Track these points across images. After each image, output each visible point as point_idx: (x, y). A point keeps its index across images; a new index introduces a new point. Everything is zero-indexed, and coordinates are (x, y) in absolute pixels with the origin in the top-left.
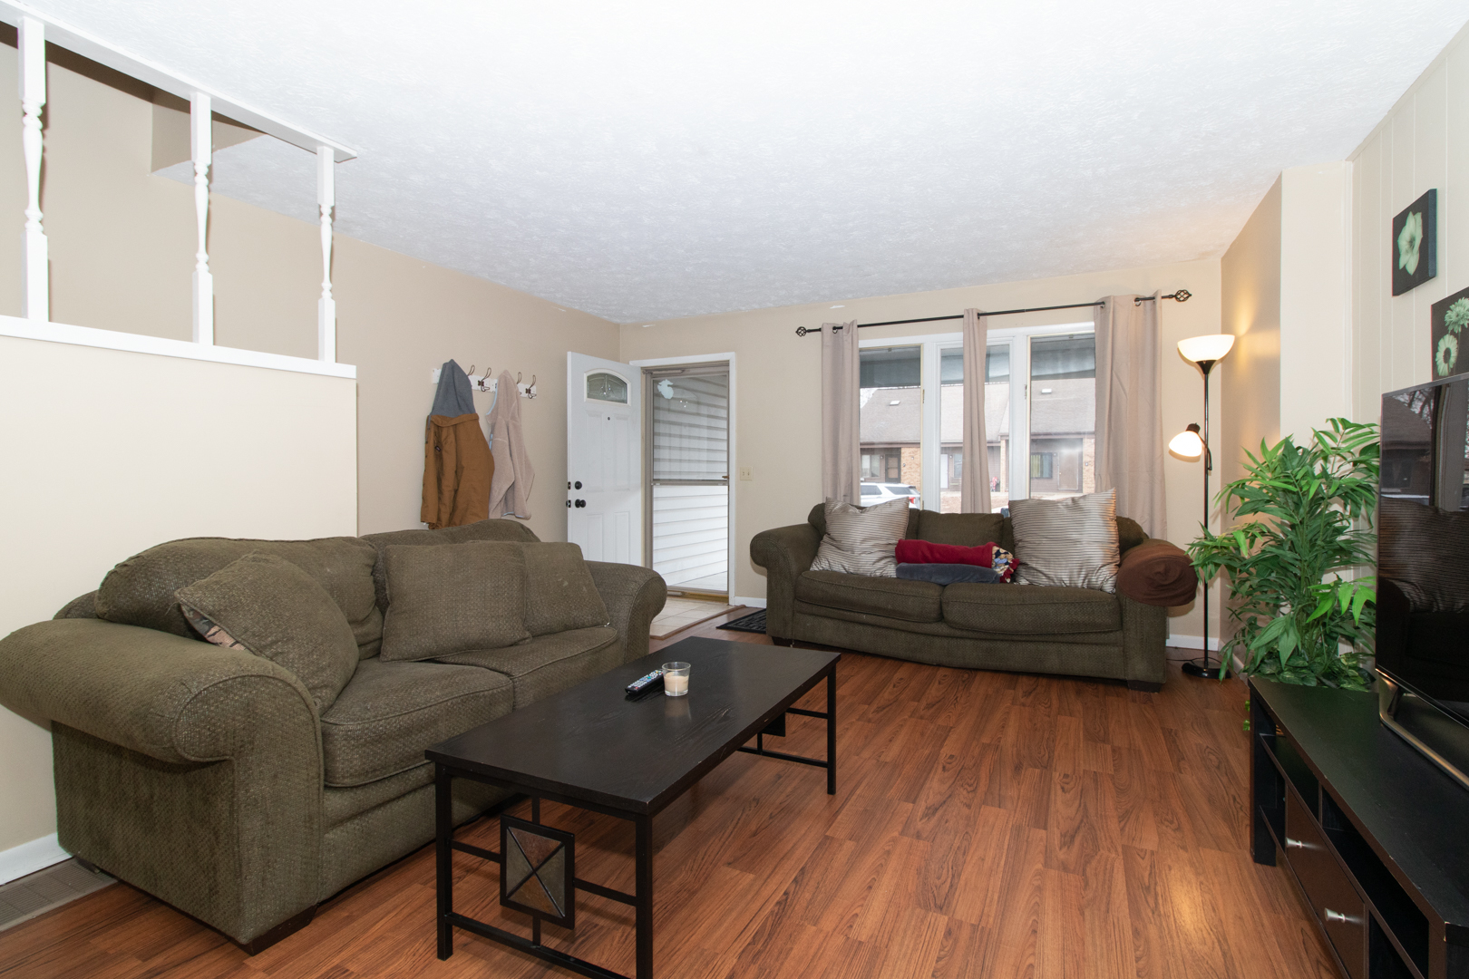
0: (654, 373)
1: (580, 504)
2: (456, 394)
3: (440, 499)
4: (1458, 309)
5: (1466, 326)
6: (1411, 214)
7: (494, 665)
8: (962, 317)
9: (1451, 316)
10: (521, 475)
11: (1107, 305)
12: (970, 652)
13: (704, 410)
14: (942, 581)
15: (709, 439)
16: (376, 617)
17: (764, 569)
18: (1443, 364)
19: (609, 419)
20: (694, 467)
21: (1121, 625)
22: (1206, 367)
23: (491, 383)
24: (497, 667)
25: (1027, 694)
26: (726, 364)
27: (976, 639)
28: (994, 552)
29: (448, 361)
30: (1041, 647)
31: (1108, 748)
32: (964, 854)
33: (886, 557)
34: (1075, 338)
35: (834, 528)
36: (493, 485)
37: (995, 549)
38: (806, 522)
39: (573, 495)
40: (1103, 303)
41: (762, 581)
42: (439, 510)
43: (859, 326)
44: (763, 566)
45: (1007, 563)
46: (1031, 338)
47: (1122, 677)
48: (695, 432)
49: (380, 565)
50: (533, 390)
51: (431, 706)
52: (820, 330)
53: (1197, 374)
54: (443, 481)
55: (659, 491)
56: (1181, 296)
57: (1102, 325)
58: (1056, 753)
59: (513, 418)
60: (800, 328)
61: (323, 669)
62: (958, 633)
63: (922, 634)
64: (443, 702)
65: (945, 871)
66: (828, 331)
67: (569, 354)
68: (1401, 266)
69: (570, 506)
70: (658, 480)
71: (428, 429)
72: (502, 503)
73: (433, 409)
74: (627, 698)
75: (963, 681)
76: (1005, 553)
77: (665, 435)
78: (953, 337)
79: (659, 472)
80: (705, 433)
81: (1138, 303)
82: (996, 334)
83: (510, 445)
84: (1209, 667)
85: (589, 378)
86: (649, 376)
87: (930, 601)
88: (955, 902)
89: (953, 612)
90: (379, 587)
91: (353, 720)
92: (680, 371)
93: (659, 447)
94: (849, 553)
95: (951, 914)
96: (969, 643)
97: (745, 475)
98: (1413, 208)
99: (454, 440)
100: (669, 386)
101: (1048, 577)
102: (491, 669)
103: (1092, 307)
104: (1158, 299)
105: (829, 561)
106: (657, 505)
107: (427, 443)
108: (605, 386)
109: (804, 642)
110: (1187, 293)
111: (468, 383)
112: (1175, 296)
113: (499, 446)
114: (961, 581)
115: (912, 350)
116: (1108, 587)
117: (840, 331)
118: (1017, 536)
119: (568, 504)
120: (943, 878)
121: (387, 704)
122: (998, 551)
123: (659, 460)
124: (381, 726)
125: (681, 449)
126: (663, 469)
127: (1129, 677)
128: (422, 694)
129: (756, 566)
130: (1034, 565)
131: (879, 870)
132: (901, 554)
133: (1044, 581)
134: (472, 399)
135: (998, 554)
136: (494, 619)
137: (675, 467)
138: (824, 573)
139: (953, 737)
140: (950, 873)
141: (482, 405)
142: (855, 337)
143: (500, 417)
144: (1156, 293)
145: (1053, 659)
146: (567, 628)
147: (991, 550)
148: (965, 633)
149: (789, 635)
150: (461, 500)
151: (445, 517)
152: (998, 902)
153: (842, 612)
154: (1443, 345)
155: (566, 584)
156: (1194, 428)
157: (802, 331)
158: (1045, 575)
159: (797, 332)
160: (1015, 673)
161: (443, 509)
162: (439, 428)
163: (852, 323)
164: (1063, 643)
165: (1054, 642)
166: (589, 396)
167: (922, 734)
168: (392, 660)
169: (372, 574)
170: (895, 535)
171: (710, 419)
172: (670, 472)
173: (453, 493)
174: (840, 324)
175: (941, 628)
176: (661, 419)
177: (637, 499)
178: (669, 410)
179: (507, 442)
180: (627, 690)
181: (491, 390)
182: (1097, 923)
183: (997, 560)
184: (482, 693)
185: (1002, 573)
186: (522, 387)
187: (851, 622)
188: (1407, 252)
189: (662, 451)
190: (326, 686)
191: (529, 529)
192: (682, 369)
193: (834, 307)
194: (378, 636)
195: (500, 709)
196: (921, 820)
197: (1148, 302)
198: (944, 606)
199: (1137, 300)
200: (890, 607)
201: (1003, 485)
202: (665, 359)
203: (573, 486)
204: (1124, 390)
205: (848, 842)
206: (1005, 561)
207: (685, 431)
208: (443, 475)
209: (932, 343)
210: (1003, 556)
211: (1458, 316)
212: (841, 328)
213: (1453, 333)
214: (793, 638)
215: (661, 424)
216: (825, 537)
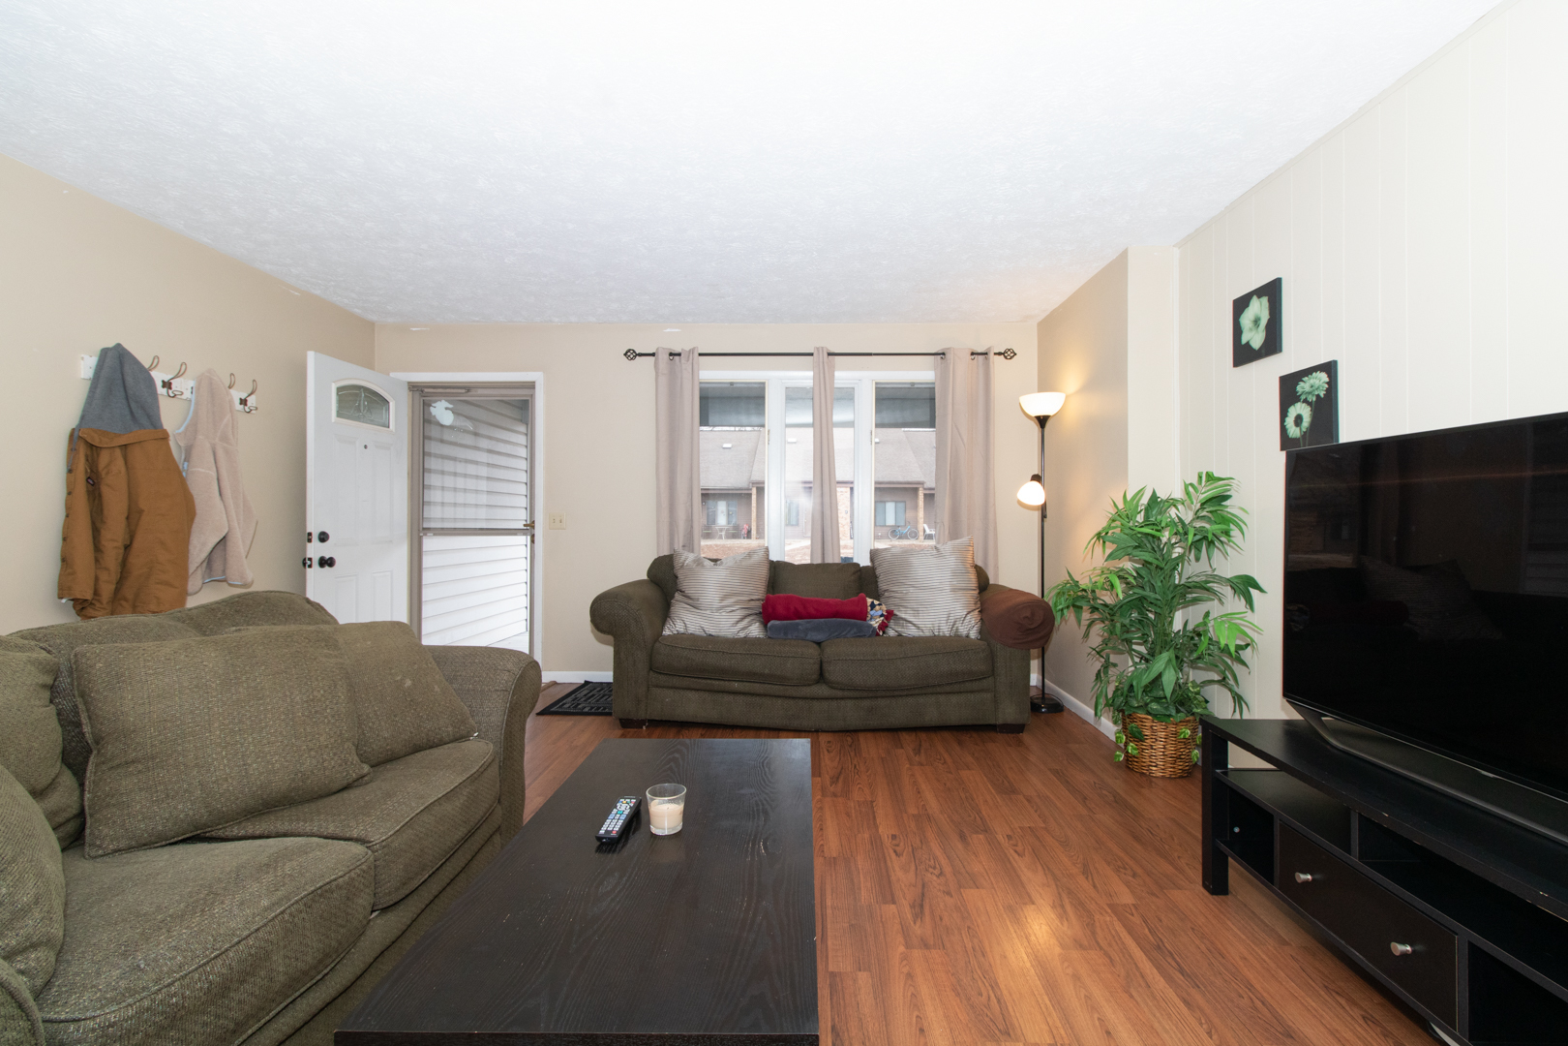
0: (426, 390)
1: (326, 562)
2: (127, 398)
3: (97, 560)
4: (1312, 381)
5: (1322, 396)
6: (1255, 297)
7: (331, 829)
8: (811, 354)
9: (1303, 387)
10: (239, 523)
11: (947, 356)
12: (851, 712)
13: (484, 443)
14: (819, 637)
15: (489, 479)
16: (68, 779)
17: (610, 638)
18: (1294, 427)
19: (366, 447)
20: (470, 513)
21: (993, 672)
22: (1042, 421)
23: (184, 386)
24: (338, 832)
25: (918, 751)
26: (531, 386)
27: (857, 698)
28: (869, 604)
29: (111, 344)
30: (921, 700)
31: (1021, 797)
32: (984, 956)
33: (749, 615)
34: (916, 386)
35: (687, 584)
36: (191, 538)
37: (869, 601)
38: (646, 577)
39: (315, 550)
40: (943, 354)
41: (608, 651)
42: (97, 579)
43: (700, 355)
44: (609, 633)
45: (882, 615)
46: (876, 383)
47: (992, 722)
48: (471, 469)
49: (65, 681)
50: (251, 401)
51: (257, 930)
52: (653, 355)
53: (1035, 428)
54: (103, 532)
55: (430, 543)
56: (1008, 354)
57: (944, 374)
58: (984, 813)
59: (224, 438)
60: (629, 351)
61: (25, 911)
62: (840, 693)
63: (800, 698)
64: (276, 916)
65: (980, 982)
66: (664, 357)
67: (311, 355)
68: (1244, 341)
69: (310, 566)
70: (429, 529)
71: (72, 450)
72: (205, 564)
73: (83, 418)
74: (599, 849)
75: (850, 746)
76: (879, 605)
77: (436, 472)
78: (802, 376)
79: (429, 519)
80: (484, 471)
81: (973, 357)
82: (844, 375)
83: (218, 480)
84: (1047, 702)
85: (339, 389)
86: (417, 394)
87: (812, 661)
88: (1015, 1020)
89: (834, 672)
90: (69, 722)
91: (112, 1000)
92: (463, 391)
93: (429, 487)
94: (708, 612)
95: (1023, 1039)
96: (850, 703)
97: (556, 522)
98: (1259, 292)
99: (123, 469)
100: (446, 409)
101: (918, 628)
102: (326, 838)
103: (933, 357)
104: (991, 355)
105: (686, 622)
106: (427, 561)
107: (70, 471)
108: (358, 402)
109: (662, 721)
110: (1013, 352)
111: (151, 381)
112: (1003, 354)
113: (201, 477)
114: (837, 637)
115: (756, 386)
116: (973, 634)
117: (677, 358)
118: (882, 586)
119: (306, 563)
120: (985, 994)
121: (175, 948)
122: (873, 603)
123: (429, 503)
124: (175, 995)
125: (455, 489)
126: (435, 514)
127: (1000, 722)
128: (236, 911)
129: (600, 634)
130: (903, 616)
131: (915, 1003)
132: (768, 612)
133: (912, 632)
134: (158, 407)
135: (873, 606)
136: (313, 753)
137: (449, 512)
138: (679, 636)
139: (880, 813)
140: (987, 984)
141: (171, 416)
142: (695, 366)
143: (200, 437)
144: (989, 349)
145: (934, 709)
146: (418, 749)
147: (866, 602)
148: (846, 694)
149: (642, 715)
150: (137, 561)
151: (107, 590)
152: (1053, 1006)
153: (709, 681)
154: (1293, 412)
155: (408, 683)
156: (1036, 478)
157: (631, 354)
158: (914, 625)
159: (625, 355)
160: (894, 730)
161: (104, 576)
162: (93, 450)
163: (692, 351)
164: (940, 693)
165: (932, 694)
166: (339, 415)
167: (848, 815)
168: (115, 851)
169: (51, 702)
170: (757, 590)
171: (490, 455)
172: (443, 520)
173: (122, 551)
174: (677, 350)
175: (822, 690)
176: (433, 451)
177: (401, 554)
178: (442, 441)
179: (214, 475)
180: (599, 839)
181: (184, 397)
182: (1151, 1004)
183: (872, 612)
184: (335, 883)
185: (876, 625)
186: (237, 395)
187: (719, 692)
188: (1251, 330)
189: (432, 492)
190: (34, 946)
191: (318, 604)
192: (468, 388)
193: (668, 330)
194: (74, 811)
195: (361, 901)
196: (915, 923)
197: (981, 357)
198: (825, 666)
199: (972, 354)
200: (767, 671)
201: (754, 532)
202: (443, 374)
203: (315, 538)
204: (962, 440)
205: (860, 974)
206: (880, 613)
207: (460, 468)
208: (103, 522)
209: (778, 379)
210: (877, 607)
211: (1312, 387)
212: (679, 355)
213: (1305, 401)
214: (648, 718)
215: (433, 459)
216: (676, 594)
